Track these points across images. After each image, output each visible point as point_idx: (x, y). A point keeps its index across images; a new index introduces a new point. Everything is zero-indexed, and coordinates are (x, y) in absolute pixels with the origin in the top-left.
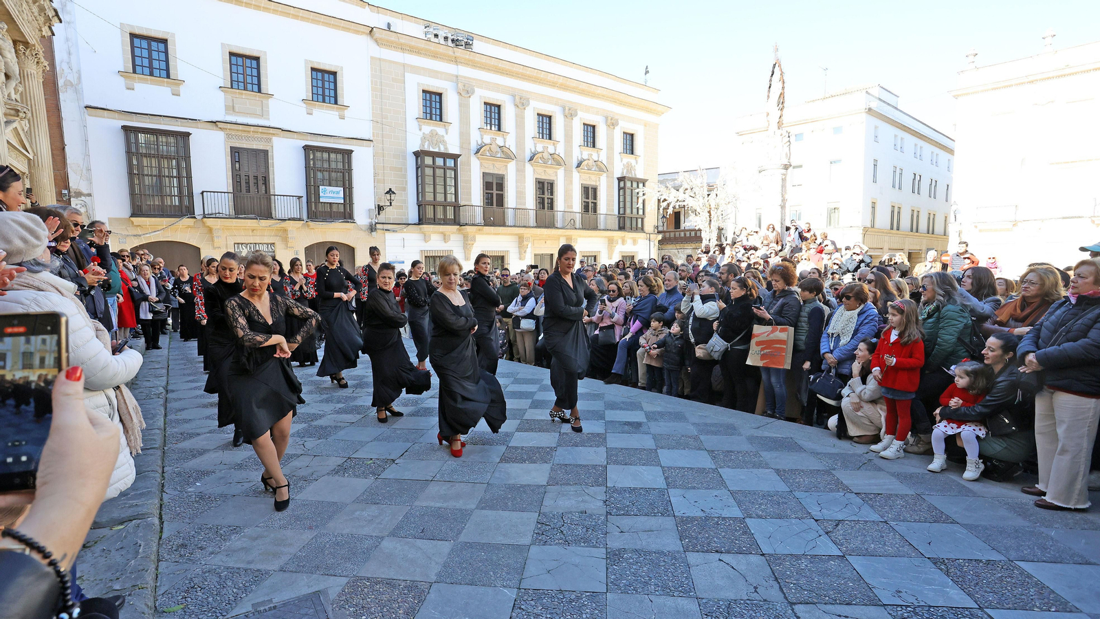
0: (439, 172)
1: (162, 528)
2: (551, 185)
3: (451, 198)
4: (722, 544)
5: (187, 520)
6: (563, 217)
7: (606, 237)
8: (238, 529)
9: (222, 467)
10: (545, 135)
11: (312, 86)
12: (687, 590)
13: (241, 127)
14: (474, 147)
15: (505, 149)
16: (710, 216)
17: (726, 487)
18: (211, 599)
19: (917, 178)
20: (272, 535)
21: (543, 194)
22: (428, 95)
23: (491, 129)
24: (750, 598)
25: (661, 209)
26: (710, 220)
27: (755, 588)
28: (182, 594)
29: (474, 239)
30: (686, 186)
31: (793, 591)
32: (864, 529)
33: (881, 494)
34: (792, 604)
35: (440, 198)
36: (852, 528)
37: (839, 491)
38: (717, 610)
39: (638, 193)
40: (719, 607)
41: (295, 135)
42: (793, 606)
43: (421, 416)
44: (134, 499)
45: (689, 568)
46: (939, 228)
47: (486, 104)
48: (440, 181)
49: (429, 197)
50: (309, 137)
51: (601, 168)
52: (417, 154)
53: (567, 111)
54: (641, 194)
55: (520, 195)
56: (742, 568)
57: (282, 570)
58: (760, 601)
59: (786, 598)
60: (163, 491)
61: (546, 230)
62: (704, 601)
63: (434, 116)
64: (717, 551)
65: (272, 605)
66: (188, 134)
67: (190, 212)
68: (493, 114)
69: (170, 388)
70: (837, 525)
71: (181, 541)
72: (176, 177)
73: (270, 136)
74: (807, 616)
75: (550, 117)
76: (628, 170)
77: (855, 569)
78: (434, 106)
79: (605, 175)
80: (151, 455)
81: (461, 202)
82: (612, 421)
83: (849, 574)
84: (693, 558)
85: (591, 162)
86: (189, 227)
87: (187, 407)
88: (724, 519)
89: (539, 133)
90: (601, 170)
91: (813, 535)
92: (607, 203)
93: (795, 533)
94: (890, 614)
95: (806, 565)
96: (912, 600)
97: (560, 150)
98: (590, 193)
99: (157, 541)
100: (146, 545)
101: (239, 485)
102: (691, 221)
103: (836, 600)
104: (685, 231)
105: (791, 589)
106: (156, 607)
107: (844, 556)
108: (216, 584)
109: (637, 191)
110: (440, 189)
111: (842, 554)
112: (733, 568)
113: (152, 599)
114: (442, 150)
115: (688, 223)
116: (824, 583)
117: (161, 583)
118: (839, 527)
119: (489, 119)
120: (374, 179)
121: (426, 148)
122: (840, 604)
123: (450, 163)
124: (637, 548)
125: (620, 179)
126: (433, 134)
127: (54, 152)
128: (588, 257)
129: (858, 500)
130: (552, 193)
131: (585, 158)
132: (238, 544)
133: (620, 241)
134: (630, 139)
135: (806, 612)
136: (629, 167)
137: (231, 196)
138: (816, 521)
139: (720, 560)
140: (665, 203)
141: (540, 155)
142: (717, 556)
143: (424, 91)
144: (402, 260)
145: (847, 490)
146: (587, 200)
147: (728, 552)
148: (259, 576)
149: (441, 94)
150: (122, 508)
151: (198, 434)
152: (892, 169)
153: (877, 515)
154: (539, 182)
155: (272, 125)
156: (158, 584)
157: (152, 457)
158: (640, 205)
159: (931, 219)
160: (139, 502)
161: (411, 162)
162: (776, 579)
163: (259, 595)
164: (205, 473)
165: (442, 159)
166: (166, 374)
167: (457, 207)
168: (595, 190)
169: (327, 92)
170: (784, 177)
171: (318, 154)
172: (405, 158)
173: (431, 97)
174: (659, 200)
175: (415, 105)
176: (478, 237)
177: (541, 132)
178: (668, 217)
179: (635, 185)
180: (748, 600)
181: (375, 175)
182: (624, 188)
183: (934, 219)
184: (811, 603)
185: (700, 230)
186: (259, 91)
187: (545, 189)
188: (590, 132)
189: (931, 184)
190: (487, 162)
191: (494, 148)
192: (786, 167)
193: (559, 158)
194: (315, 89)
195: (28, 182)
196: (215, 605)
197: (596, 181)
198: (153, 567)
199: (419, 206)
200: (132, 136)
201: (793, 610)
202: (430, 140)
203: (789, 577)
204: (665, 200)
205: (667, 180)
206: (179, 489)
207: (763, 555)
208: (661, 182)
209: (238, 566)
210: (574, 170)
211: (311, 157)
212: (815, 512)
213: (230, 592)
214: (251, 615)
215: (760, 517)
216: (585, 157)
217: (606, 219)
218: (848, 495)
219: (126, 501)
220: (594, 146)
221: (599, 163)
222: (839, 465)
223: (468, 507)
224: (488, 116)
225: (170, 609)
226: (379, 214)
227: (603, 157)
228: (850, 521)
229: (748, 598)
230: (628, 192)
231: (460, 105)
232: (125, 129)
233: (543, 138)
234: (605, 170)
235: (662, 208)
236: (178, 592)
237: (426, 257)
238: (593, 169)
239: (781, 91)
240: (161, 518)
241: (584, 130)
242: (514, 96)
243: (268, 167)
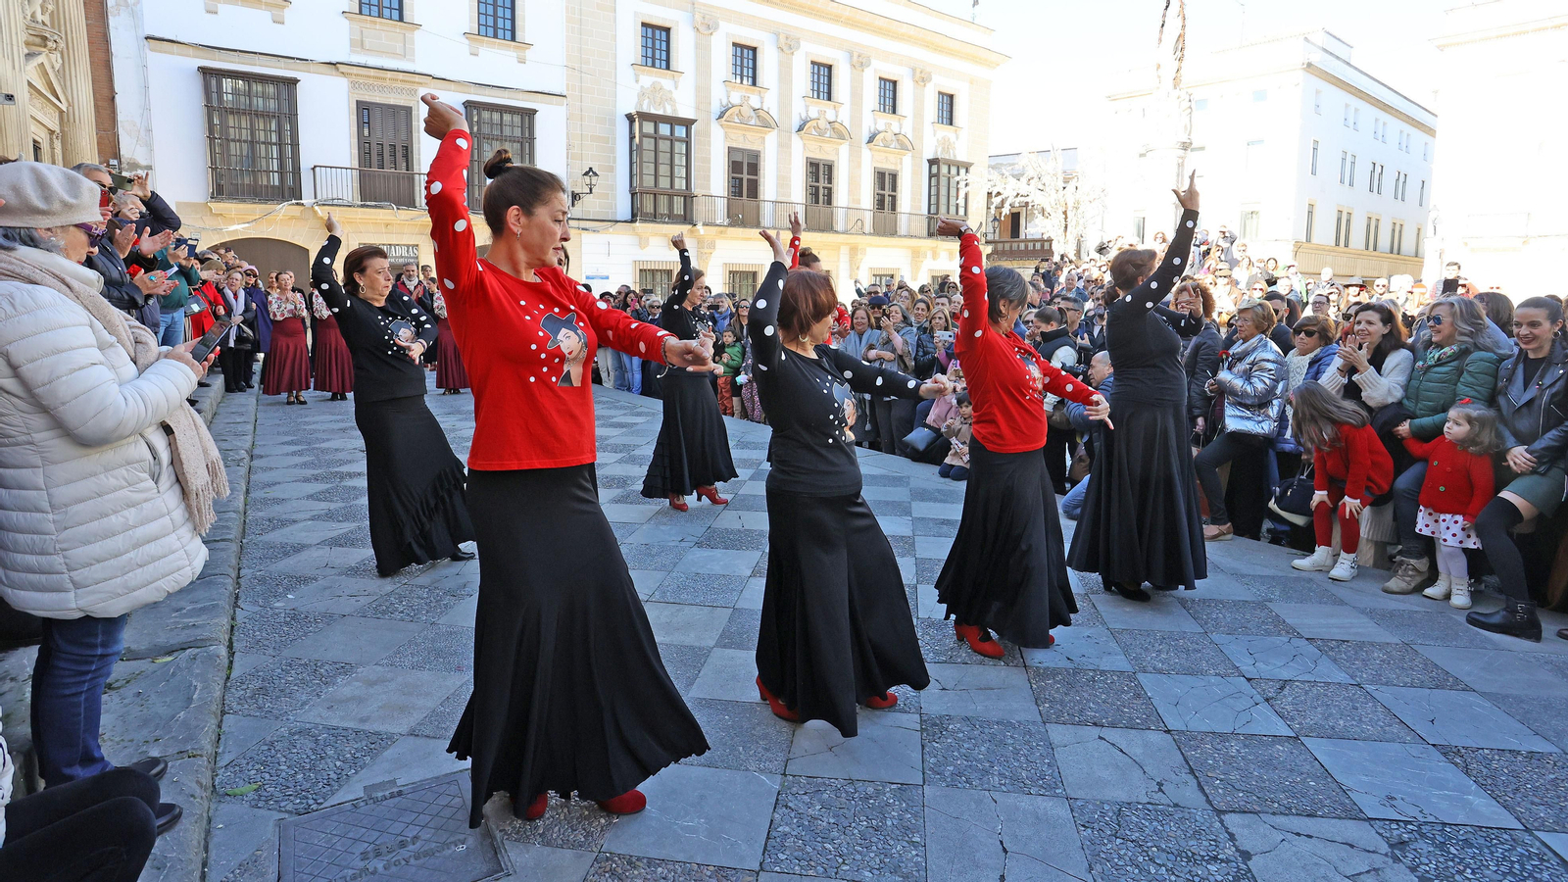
0: (664, 146)
1: (231, 662)
2: (830, 168)
3: (680, 184)
4: (1103, 713)
5: (271, 651)
6: (847, 215)
7: (908, 247)
8: (348, 667)
9: (329, 571)
10: (821, 94)
11: (479, 13)
12: (1051, 785)
13: (372, 72)
14: (716, 109)
15: (761, 113)
16: (1066, 218)
17: (1104, 623)
18: (300, 776)
19: (1378, 169)
20: (400, 679)
21: (817, 181)
22: (650, 30)
23: (742, 83)
24: (1152, 801)
25: (993, 207)
26: (1066, 227)
27: (1160, 784)
28: (257, 767)
29: (712, 246)
30: (1030, 173)
31: (1220, 791)
32: (1326, 695)
33: (1348, 641)
34: (1220, 812)
35: (664, 183)
36: (1306, 693)
37: (1279, 635)
38: (1101, 819)
39: (958, 183)
40: (1103, 814)
41: (452, 85)
42: (1222, 817)
43: (631, 503)
44: (191, 617)
45: (1053, 749)
46: (1408, 245)
47: (735, 45)
48: (664, 158)
49: (649, 181)
50: (473, 89)
51: (904, 145)
52: (630, 118)
53: (855, 58)
54: (962, 185)
55: (783, 181)
56: (1136, 751)
57: (413, 734)
58: (1169, 806)
59: (1209, 802)
60: (236, 605)
61: (820, 234)
62: (1079, 803)
63: (657, 62)
64: (1095, 724)
65: (395, 790)
66: (294, 82)
67: (296, 193)
68: (745, 61)
69: (256, 452)
70: (1282, 688)
71: (258, 684)
72: (275, 144)
73: (415, 87)
74: (1246, 832)
75: (830, 67)
76: (943, 148)
77: (1316, 759)
78: (658, 46)
79: (910, 154)
80: (223, 550)
81: (696, 190)
82: (923, 518)
83: (1308, 767)
84: (1057, 733)
85: (889, 136)
86: (293, 218)
87: (281, 481)
88: (1103, 673)
89: (813, 90)
90: (904, 147)
91: (1246, 703)
92: (912, 197)
93: (1217, 698)
94: (1379, 833)
95: (1237, 750)
96: (1413, 812)
97: (844, 116)
98: (886, 182)
99: (222, 682)
100: (203, 688)
101: (353, 600)
102: (1036, 226)
103: (1290, 809)
104: (1026, 241)
105: (1216, 788)
106: (214, 786)
107: (1297, 738)
108: (310, 753)
109: (957, 178)
110: (664, 170)
111: (1293, 735)
112: (1121, 751)
113: (209, 774)
114: (669, 112)
115: (1032, 229)
116: (1268, 780)
117: (225, 748)
118: (1286, 691)
119: (739, 68)
120: (568, 153)
121: (645, 109)
122: (1297, 814)
123: (680, 132)
124: (969, 714)
125: (932, 162)
126: (656, 89)
127: (100, 103)
128: (881, 276)
129: (1311, 649)
130: (830, 180)
131: (880, 129)
132: (347, 691)
133: (929, 254)
134: (948, 101)
135: (1244, 826)
136: (946, 144)
137: (356, 173)
138: (1249, 680)
139: (1100, 738)
140: (999, 199)
141: (813, 123)
142: (1096, 731)
143: (644, 25)
144: (606, 274)
145: (1293, 632)
146: (882, 192)
147: (1113, 725)
148: (378, 742)
149: (669, 29)
150: (172, 630)
151: (295, 521)
152: (1341, 155)
153: (1343, 675)
154: (811, 163)
155: (418, 70)
156: (220, 750)
157: (223, 554)
158: (961, 202)
159: (1397, 231)
160: (199, 621)
161: (623, 126)
162: (1192, 771)
163: (375, 773)
164: (304, 580)
165: (669, 126)
166: (252, 432)
167: (688, 198)
168: (894, 177)
169: (500, 23)
170: (1180, 161)
171: (486, 115)
172: (613, 122)
173: (653, 34)
174: (990, 194)
175: (630, 44)
176: (719, 243)
177: (816, 88)
178: (1002, 218)
179: (954, 170)
180: (1149, 803)
181: (569, 146)
182: (937, 175)
183: (1400, 232)
184: (1251, 812)
185: (1050, 241)
186: (401, 19)
187: (820, 174)
188: (890, 91)
189: (1398, 180)
190: (734, 131)
191: (746, 111)
192: (1185, 146)
193: (841, 128)
194: (483, 17)
195: (60, 144)
196: (306, 785)
197: (896, 164)
198: (213, 722)
199: (633, 195)
200: (214, 82)
201: (1222, 822)
202: (651, 97)
203: (1213, 768)
204: (999, 194)
205: (1001, 164)
206: (262, 604)
207: (1168, 732)
208: (993, 167)
209: (345, 725)
210: (864, 145)
211: (475, 119)
212: (1247, 668)
213: (330, 766)
214: (362, 804)
215: (1160, 672)
216: (881, 127)
217: (909, 220)
218: (1296, 642)
219: (177, 620)
220: (894, 112)
221: (901, 137)
222: (1277, 593)
223: (703, 644)
224: (739, 63)
225: (237, 791)
226: (573, 205)
227: (907, 129)
228: (1303, 682)
229: (1148, 800)
230: (943, 181)
231: (697, 46)
232: (205, 71)
233: (818, 98)
234: (910, 147)
235: (994, 205)
236: (251, 764)
237: (641, 270)
238: (892, 146)
239: (1179, 31)
240: (230, 646)
241: (880, 88)
242: (777, 35)
243: (411, 132)
